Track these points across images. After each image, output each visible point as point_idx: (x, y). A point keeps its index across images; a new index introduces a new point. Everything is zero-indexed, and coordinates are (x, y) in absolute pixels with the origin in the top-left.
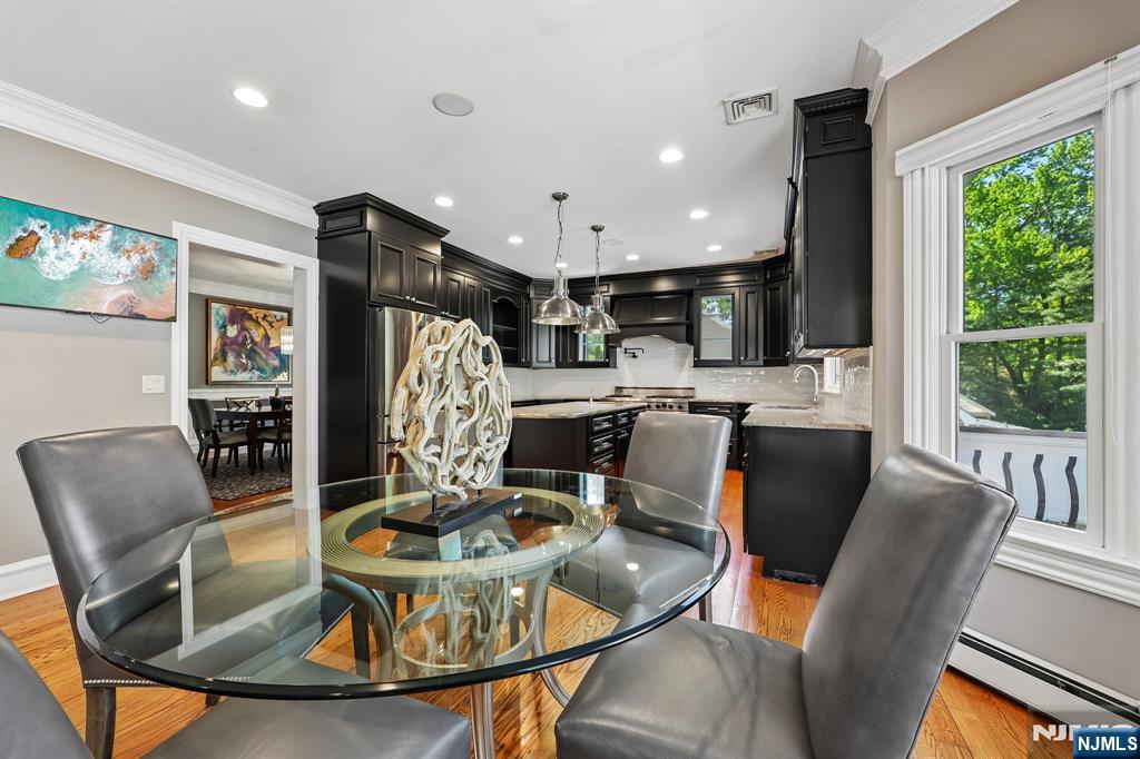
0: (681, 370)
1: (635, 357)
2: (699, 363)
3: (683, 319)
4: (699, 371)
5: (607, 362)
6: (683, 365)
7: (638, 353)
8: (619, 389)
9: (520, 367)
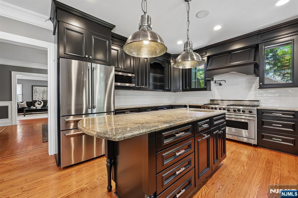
0: (250, 91)
1: (220, 85)
2: (263, 86)
3: (252, 60)
4: (262, 91)
5: (206, 88)
6: (250, 87)
7: (222, 83)
8: (212, 100)
9: (165, 91)
